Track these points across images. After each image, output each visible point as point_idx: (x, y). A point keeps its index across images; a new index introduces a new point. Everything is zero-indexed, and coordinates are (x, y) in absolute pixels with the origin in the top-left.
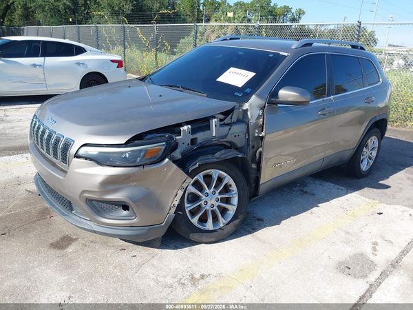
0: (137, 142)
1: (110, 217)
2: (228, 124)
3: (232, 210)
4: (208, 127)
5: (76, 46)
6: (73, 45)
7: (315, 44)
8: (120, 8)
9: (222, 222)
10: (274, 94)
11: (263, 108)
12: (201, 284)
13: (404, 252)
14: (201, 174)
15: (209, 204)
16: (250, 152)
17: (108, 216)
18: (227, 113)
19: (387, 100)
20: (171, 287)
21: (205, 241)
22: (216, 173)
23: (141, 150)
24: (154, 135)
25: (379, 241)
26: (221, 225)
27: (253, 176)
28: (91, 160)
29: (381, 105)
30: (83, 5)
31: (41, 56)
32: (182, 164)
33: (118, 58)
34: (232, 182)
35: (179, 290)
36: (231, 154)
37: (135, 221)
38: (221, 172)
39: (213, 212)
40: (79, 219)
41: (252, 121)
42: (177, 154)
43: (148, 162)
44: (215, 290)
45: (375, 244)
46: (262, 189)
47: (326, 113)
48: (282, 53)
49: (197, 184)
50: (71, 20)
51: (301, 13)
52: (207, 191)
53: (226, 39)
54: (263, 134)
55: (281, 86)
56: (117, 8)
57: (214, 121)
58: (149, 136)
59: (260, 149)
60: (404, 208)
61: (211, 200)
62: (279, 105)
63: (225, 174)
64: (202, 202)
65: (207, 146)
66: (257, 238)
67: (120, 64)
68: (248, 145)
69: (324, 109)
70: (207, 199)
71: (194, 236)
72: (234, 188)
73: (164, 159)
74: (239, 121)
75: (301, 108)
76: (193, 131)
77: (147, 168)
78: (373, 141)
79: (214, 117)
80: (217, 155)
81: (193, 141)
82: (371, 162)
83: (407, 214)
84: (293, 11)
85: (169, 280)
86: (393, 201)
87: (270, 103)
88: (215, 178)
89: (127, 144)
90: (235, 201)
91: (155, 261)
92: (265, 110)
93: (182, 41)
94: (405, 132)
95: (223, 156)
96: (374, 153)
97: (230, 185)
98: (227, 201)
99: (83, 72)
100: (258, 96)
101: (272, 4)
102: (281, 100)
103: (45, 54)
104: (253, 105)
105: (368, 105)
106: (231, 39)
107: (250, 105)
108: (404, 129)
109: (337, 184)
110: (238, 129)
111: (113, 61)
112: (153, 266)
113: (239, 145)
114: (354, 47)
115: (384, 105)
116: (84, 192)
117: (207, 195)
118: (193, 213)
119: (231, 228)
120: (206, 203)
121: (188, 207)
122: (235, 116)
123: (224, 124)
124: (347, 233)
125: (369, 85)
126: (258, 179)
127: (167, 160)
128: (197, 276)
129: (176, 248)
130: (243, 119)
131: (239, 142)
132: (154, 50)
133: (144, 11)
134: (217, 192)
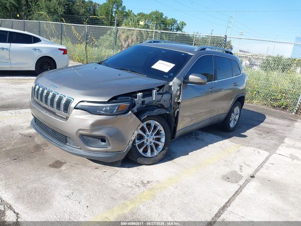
0: (114, 101)
1: (94, 146)
2: (161, 94)
3: (161, 145)
4: (151, 95)
5: (33, 36)
6: (31, 36)
7: (207, 49)
8: (55, 10)
9: (156, 153)
10: (186, 78)
11: (180, 86)
12: (149, 186)
13: (257, 170)
14: (145, 123)
15: (149, 141)
16: (172, 111)
17: (92, 145)
18: (160, 87)
19: (244, 85)
20: (132, 187)
21: (146, 163)
22: (153, 123)
23: (116, 106)
24: (122, 97)
25: (243, 165)
26: (155, 154)
27: (173, 125)
28: (85, 111)
29: (241, 88)
30: (25, 5)
31: (8, 42)
32: (138, 114)
33: (64, 47)
34: (162, 129)
35: (137, 189)
36: (163, 111)
37: (109, 148)
38: (156, 122)
39: (151, 146)
40: (71, 148)
41: (174, 93)
42: (135, 109)
43: (120, 113)
44: (157, 189)
45: (241, 166)
46: (178, 134)
47: (213, 91)
48: (189, 54)
49: (143, 129)
50: (18, 16)
51: (183, 24)
52: (148, 133)
53: (151, 42)
54: (180, 101)
55: (190, 73)
56: (53, 10)
57: (154, 92)
58: (120, 98)
59: (178, 110)
60: (255, 149)
61: (149, 139)
62: (188, 84)
63: (158, 124)
64: (145, 140)
65: (150, 106)
66: (175, 163)
67: (65, 52)
68: (171, 107)
69: (212, 88)
70: (148, 138)
71: (139, 160)
72: (163, 132)
73: (128, 112)
74: (166, 92)
75: (201, 86)
76: (144, 96)
77: (119, 117)
78: (237, 110)
79: (154, 89)
80: (155, 111)
81: (143, 102)
82: (236, 122)
83: (256, 152)
84: (178, 22)
85: (129, 184)
86: (248, 145)
87: (184, 83)
88: (153, 125)
89: (108, 102)
90: (163, 140)
91: (118, 174)
92: (182, 87)
93: (101, 37)
94: (253, 106)
95: (159, 112)
96: (237, 117)
97: (161, 131)
98: (159, 140)
99: (38, 55)
100: (178, 78)
101: (164, 17)
102: (190, 81)
103: (11, 41)
104: (175, 83)
105: (235, 87)
106: (154, 42)
107: (174, 83)
108: (251, 105)
109: (216, 135)
110: (166, 97)
111: (60, 49)
112: (118, 177)
113: (166, 107)
114: (227, 52)
115: (243, 88)
116: (80, 130)
117: (148, 136)
118: (140, 146)
119: (160, 156)
120: (147, 140)
121: (138, 142)
122: (165, 89)
123: (159, 93)
124: (226, 161)
125: (236, 75)
126: (175, 128)
127: (130, 112)
128: (145, 182)
129: (129, 167)
130: (169, 91)
131: (166, 105)
132: (84, 43)
133: (73, 14)
134: (154, 134)
